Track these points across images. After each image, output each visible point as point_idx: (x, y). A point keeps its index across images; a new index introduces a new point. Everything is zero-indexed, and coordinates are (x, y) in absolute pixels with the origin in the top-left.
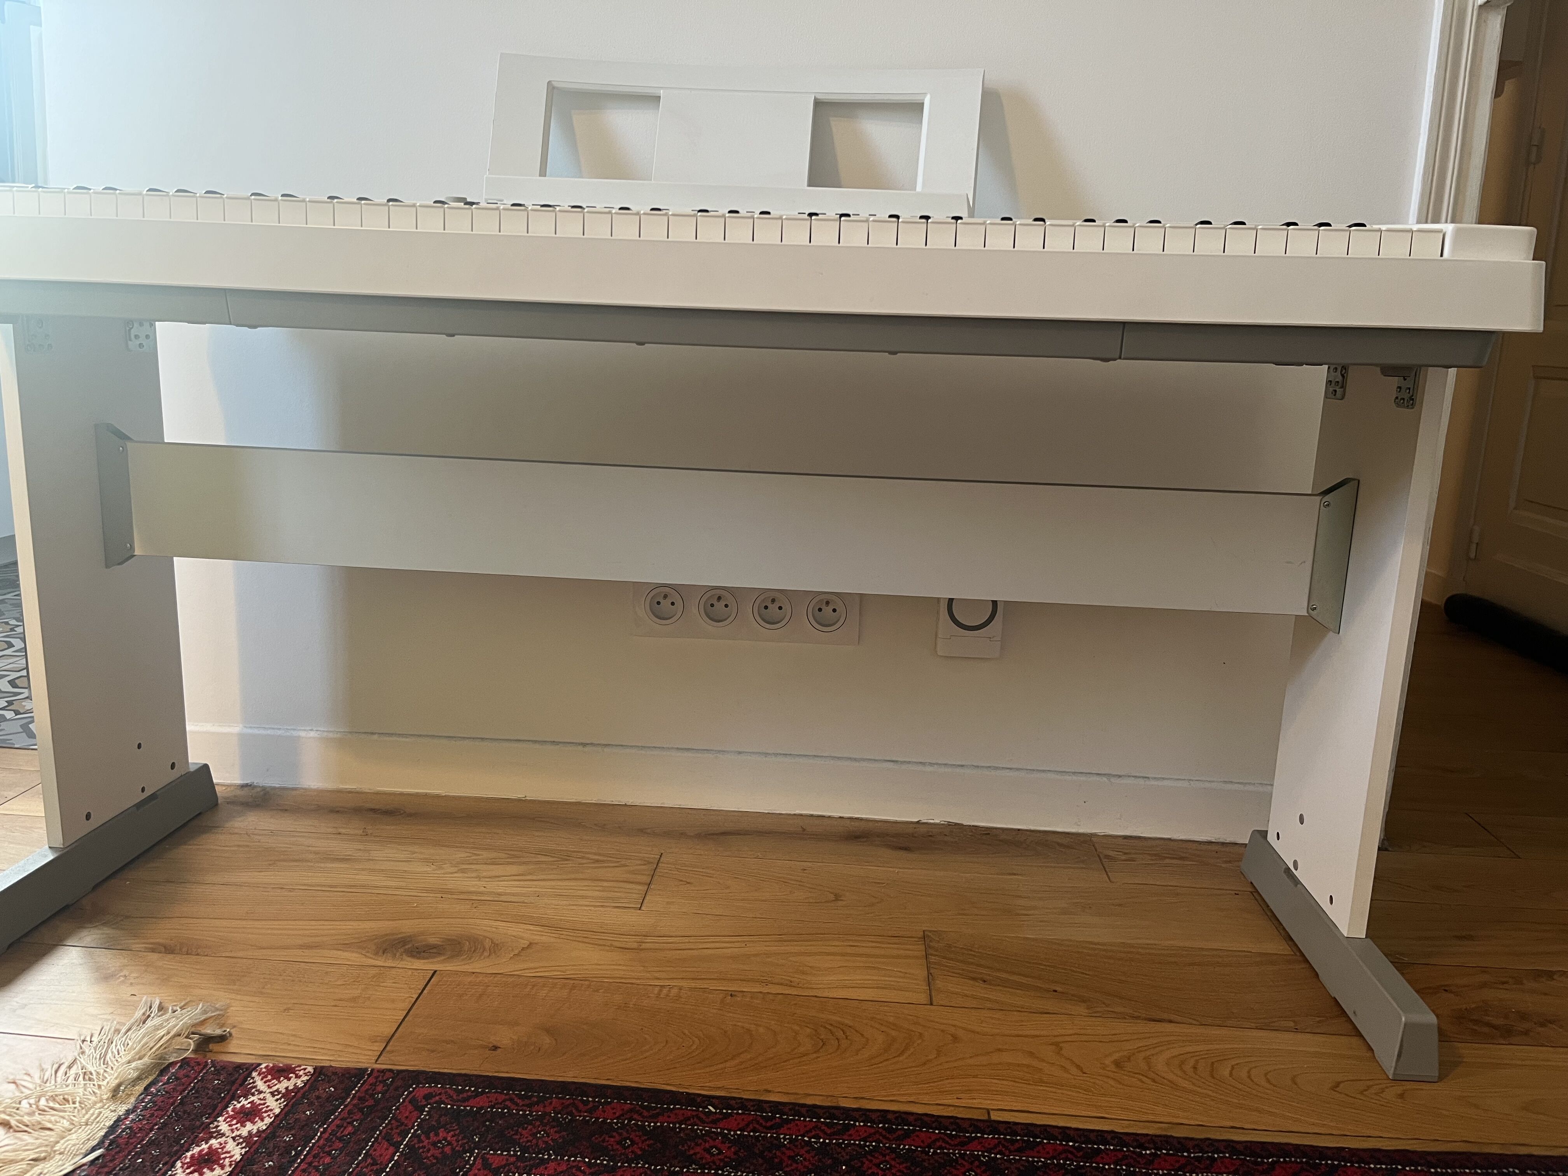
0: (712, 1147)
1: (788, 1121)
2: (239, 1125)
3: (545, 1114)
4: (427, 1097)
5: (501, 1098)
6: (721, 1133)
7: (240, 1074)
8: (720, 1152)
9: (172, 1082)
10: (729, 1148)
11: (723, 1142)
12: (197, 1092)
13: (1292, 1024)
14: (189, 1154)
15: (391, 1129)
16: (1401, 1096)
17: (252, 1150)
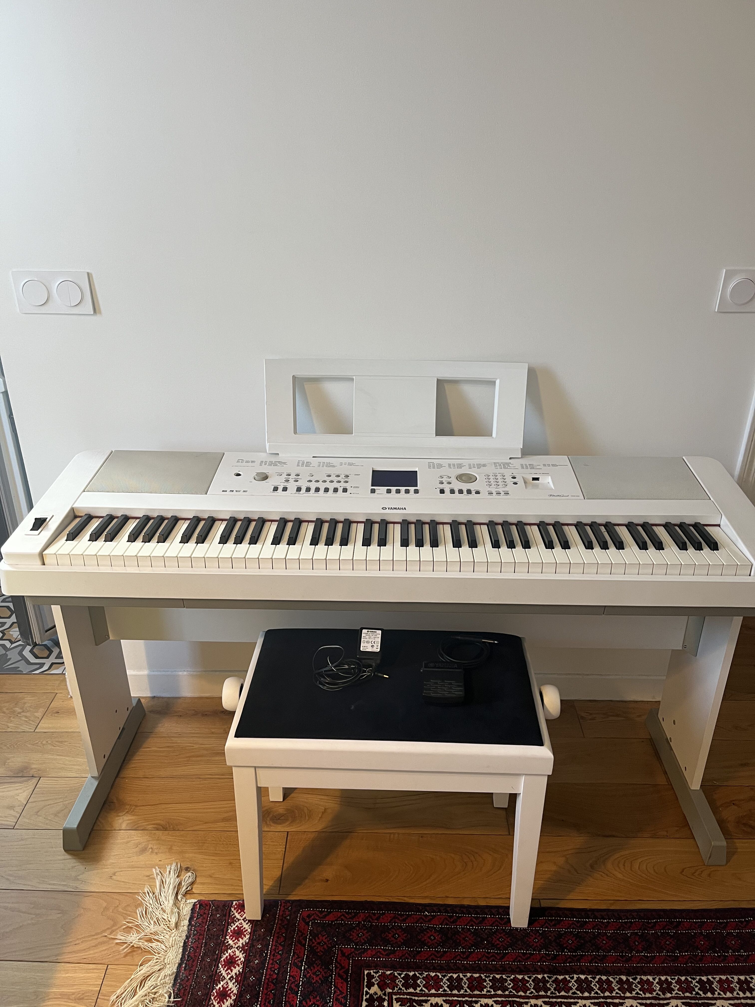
0: (431, 936)
1: (459, 917)
2: (236, 941)
3: (360, 922)
4: (309, 916)
5: (339, 914)
6: (433, 927)
7: (227, 910)
8: (435, 939)
9: (200, 918)
10: (438, 935)
11: (435, 933)
12: (212, 922)
13: (665, 833)
14: (222, 959)
15: (299, 937)
16: (709, 875)
17: (247, 954)
